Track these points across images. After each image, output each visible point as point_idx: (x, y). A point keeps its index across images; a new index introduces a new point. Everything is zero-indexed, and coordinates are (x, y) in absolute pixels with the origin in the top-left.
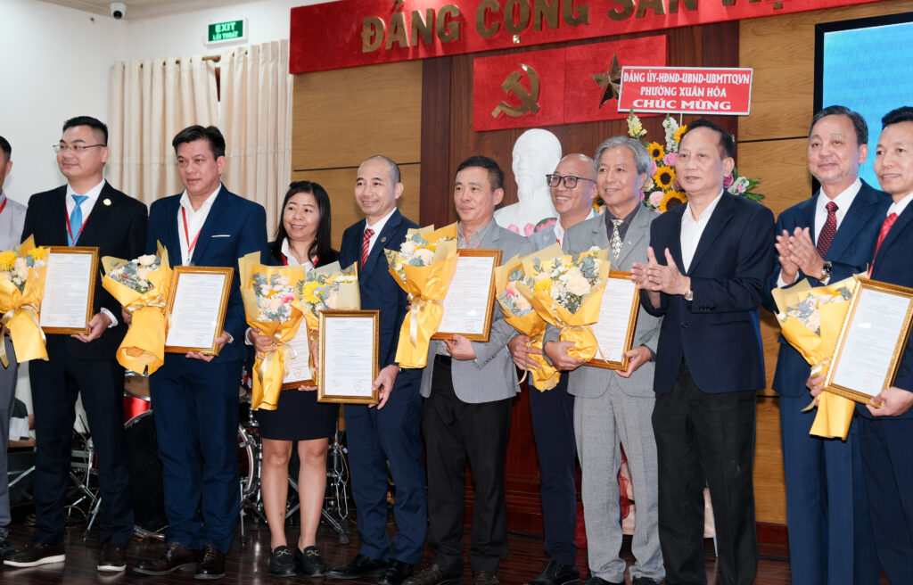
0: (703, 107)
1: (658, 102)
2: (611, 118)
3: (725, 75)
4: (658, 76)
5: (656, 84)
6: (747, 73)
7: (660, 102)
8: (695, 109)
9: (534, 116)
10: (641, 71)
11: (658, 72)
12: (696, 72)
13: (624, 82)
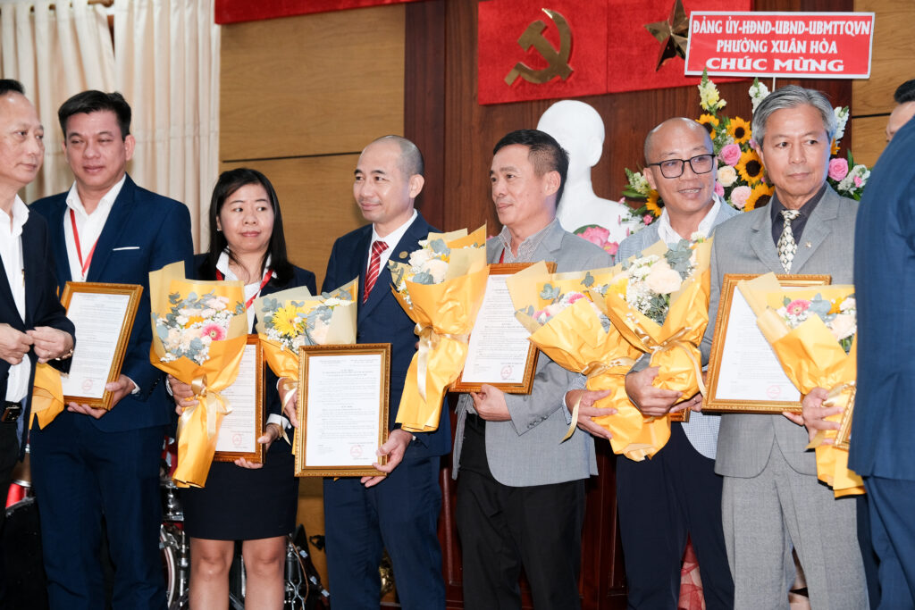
0: (805, 68)
1: (741, 61)
2: (674, 85)
3: (836, 23)
4: (741, 25)
5: (739, 36)
6: (867, 19)
7: (745, 61)
8: (794, 71)
9: (565, 82)
10: (716, 18)
11: (741, 19)
12: (794, 19)
13: (693, 35)
